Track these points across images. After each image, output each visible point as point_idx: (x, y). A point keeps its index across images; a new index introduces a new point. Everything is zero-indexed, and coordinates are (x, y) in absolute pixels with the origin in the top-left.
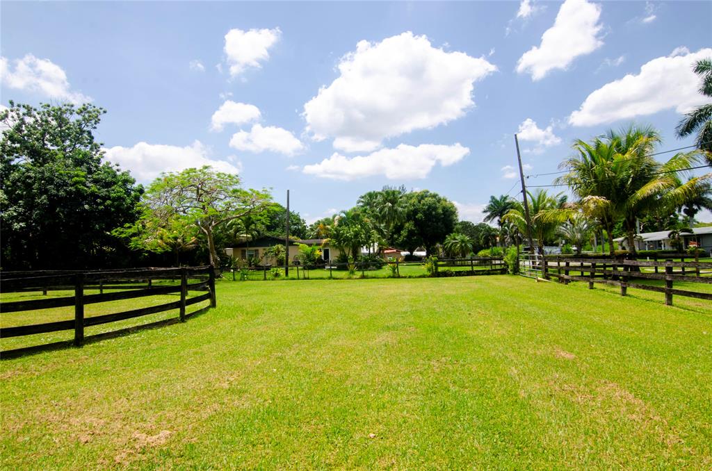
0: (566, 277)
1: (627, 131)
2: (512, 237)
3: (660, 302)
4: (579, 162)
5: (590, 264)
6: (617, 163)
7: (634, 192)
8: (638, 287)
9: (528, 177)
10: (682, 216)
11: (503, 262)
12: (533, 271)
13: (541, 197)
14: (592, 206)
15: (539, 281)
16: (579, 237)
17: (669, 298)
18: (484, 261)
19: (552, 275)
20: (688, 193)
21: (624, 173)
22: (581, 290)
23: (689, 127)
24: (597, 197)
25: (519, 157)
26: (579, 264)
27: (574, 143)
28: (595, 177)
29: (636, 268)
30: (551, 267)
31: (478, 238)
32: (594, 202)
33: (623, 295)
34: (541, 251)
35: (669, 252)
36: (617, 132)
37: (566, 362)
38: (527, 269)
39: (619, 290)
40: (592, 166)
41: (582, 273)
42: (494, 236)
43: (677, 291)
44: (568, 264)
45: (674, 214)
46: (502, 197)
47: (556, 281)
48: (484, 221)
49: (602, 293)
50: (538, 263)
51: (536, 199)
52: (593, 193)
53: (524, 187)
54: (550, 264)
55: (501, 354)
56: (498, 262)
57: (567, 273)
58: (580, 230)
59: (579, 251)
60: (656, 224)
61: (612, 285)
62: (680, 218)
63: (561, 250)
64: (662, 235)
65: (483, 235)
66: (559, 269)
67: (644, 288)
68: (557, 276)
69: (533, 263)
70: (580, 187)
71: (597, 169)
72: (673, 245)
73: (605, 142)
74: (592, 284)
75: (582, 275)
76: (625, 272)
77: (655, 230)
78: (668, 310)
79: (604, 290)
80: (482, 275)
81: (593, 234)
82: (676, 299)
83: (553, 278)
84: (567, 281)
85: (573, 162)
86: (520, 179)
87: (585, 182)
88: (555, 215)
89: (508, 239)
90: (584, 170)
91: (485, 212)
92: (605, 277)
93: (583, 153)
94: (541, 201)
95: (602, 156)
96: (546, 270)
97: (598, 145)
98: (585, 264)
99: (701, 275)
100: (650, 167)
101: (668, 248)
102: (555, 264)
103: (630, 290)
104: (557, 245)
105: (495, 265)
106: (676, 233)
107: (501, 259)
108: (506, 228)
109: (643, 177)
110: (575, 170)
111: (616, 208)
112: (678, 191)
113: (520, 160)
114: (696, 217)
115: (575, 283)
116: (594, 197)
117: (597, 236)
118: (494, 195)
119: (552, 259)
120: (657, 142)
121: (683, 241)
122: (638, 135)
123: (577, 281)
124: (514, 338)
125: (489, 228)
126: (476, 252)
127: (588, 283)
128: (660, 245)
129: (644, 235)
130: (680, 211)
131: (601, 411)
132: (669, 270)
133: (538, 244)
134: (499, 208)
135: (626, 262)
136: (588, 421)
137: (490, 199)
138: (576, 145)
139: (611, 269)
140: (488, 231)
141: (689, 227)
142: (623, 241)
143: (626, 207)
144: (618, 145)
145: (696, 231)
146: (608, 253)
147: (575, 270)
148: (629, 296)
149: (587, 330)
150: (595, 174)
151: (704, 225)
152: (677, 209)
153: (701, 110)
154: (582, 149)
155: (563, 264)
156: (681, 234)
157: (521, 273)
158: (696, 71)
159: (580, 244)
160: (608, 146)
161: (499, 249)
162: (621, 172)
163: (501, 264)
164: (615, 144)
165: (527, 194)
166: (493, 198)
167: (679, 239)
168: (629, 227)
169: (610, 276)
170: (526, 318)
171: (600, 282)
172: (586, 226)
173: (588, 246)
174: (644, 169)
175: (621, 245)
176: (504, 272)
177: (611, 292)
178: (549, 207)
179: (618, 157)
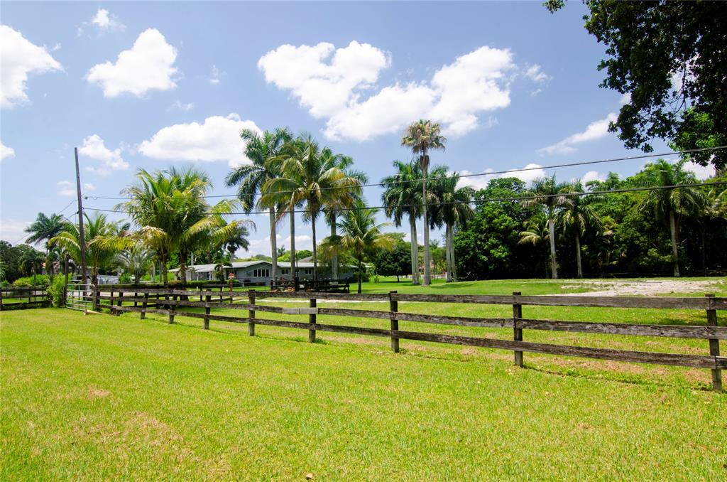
0: (118, 308)
1: (187, 171)
2: (63, 264)
3: (200, 327)
4: (141, 192)
5: (143, 294)
6: (176, 199)
7: (187, 228)
8: (183, 314)
9: (86, 198)
10: (226, 252)
11: (46, 293)
12: (83, 302)
13: (100, 222)
14: (150, 237)
15: (87, 314)
16: (138, 266)
17: (207, 323)
18: (21, 292)
19: (104, 306)
20: (229, 233)
21: (181, 209)
22: (131, 321)
23: (234, 180)
24: (155, 228)
25: (78, 173)
26: (133, 294)
27: (139, 172)
28: (155, 208)
29: (184, 298)
30: (103, 298)
31: (16, 263)
32: (152, 233)
33: (171, 323)
34: (94, 280)
35: (214, 283)
36: (179, 171)
37: (98, 400)
38: (76, 300)
39: (167, 318)
40: (153, 198)
41: (136, 303)
42: (40, 261)
43: (213, 316)
44: (121, 294)
45: (220, 249)
46: (54, 216)
47: (107, 312)
48: (28, 241)
49: (152, 322)
50: (89, 294)
51: (94, 223)
52: (152, 224)
53: (80, 207)
54: (102, 294)
55: (17, 408)
56: (39, 293)
57: (120, 304)
58: (140, 260)
59: (137, 280)
60: (207, 258)
61: (162, 313)
62: (225, 253)
63: (120, 280)
64: (210, 268)
65: (24, 259)
66: (112, 300)
67: (189, 315)
68: (109, 307)
69: (85, 294)
70: (141, 216)
71: (157, 201)
72: (218, 276)
73: (168, 177)
74: (143, 314)
75: (136, 306)
76: (174, 302)
77: (206, 262)
78: (204, 333)
79: (154, 319)
80: (15, 309)
81: (153, 264)
82: (212, 323)
83: (105, 309)
84: (120, 312)
85: (136, 190)
86: (77, 199)
87: (145, 212)
88: (112, 242)
89: (57, 265)
90: (145, 200)
91: (28, 231)
92: (157, 306)
93: (146, 184)
94: (99, 227)
95: (163, 190)
96: (98, 301)
97: (161, 179)
98: (139, 294)
99: (234, 302)
100: (202, 207)
101: (214, 279)
102: (108, 294)
103: (177, 318)
104: (115, 274)
105: (36, 296)
106: (220, 266)
107: (43, 289)
108: (56, 252)
109: (196, 215)
110: (136, 199)
111: (172, 240)
112: (222, 230)
113: (78, 177)
114: (236, 253)
115: (127, 313)
116: (152, 228)
117: (156, 266)
118: (42, 212)
119: (105, 288)
120: (210, 187)
121: (225, 273)
122: (195, 177)
123: (129, 312)
124: (40, 386)
125: (33, 251)
126: (11, 281)
127: (140, 313)
128: (208, 276)
129: (196, 267)
130: (225, 248)
131: (125, 446)
132: (208, 298)
133: (92, 272)
134: (47, 228)
135: (175, 292)
136: (109, 461)
137: (37, 216)
138: (140, 174)
139: (164, 298)
140: (31, 255)
141: (230, 262)
142: (178, 272)
143: (180, 240)
144: (179, 182)
145: (235, 265)
146: (162, 283)
147: (128, 301)
148: (176, 323)
149: (129, 363)
150: (155, 206)
151: (241, 260)
152: (223, 246)
153: (243, 168)
154: (145, 179)
155: (116, 294)
156: (224, 267)
157: (68, 305)
158: (242, 136)
159: (140, 274)
160: (170, 182)
161: (45, 277)
162: (179, 207)
163: (43, 296)
164: (175, 181)
165: (83, 216)
166: (42, 215)
167: (222, 271)
168: (183, 258)
169: (162, 305)
170: (62, 359)
171: (151, 312)
172: (146, 255)
173: (148, 276)
174: (197, 209)
175: (177, 275)
176: (46, 304)
177: (161, 321)
178: (108, 234)
179: (177, 193)
